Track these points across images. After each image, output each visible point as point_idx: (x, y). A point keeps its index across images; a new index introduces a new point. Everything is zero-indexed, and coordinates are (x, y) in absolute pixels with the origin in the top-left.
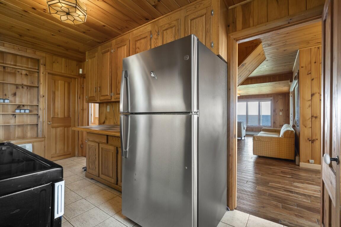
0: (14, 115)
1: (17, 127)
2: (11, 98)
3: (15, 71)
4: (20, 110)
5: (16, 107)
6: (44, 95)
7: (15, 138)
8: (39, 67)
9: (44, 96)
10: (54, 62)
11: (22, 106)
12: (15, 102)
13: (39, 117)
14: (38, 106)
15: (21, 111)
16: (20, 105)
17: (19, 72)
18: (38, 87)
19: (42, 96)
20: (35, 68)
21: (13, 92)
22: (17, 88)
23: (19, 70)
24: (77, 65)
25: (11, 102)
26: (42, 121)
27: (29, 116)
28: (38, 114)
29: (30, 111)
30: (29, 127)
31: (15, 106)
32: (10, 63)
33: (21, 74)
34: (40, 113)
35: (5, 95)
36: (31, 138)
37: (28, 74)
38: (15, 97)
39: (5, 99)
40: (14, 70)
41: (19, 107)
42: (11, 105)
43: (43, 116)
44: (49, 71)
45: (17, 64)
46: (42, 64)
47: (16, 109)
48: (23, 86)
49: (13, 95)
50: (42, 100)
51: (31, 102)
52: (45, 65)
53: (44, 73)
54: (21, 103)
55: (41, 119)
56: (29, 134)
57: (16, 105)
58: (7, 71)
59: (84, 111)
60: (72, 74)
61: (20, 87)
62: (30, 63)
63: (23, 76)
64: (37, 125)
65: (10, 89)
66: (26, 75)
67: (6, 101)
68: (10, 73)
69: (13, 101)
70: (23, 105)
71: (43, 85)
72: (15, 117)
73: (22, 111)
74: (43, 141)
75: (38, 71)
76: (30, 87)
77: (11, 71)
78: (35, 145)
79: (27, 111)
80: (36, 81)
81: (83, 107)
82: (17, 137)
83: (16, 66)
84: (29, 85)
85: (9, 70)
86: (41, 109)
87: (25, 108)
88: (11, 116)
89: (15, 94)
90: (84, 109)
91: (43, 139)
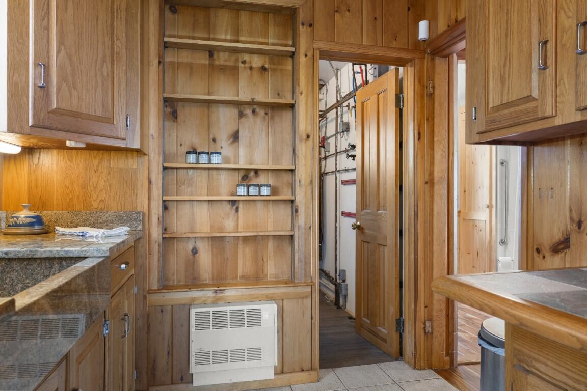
0: (233, 202)
1: (240, 243)
2: (227, 149)
3: (237, 60)
4: (248, 186)
5: (237, 177)
6: (309, 131)
7: (236, 278)
8: (295, 37)
9: (308, 137)
10: (337, 11)
11: (252, 174)
12: (237, 163)
13: (297, 211)
14: (292, 171)
15: (251, 188)
16: (248, 170)
17: (244, 62)
18: (292, 106)
19: (305, 137)
20: (285, 42)
21: (231, 129)
22: (241, 115)
23: (246, 57)
24: (409, 9)
25: (226, 160)
26: (306, 224)
27: (270, 205)
28: (292, 201)
29: (274, 191)
30: (271, 245)
31: (236, 174)
32: (223, 37)
33: (251, 68)
34: (300, 197)
35: (214, 140)
36: (277, 282)
37: (267, 66)
38: (236, 144)
39: (212, 153)
40: (233, 58)
41: (247, 176)
42: (229, 172)
43: (307, 208)
44: (322, 45)
45: (242, 38)
46: (303, 24)
47: (238, 185)
48: (252, 104)
49: (231, 140)
50: (304, 148)
51: (276, 159)
52: (311, 25)
53: (310, 54)
54: (251, 164)
55: (301, 220)
56: (271, 269)
57: (239, 169)
58: (217, 63)
59: (436, 187)
60: (395, 44)
61: (248, 112)
62: (271, 30)
63: (256, 74)
64: (292, 236)
65: (225, 119)
66: (263, 69)
67: (216, 159)
68: (223, 69)
69: (232, 159)
70: (256, 171)
71: (307, 96)
72: (237, 209)
73: (253, 191)
74: (306, 297)
75: (293, 49)
76: (274, 108)
77: (228, 64)
78: (285, 307)
79: (265, 191)
80: (289, 85)
81: (431, 174)
82: (242, 277)
83: (238, 41)
84: (270, 100)
85: (222, 59)
86: (303, 182)
87: (262, 179)
88: (227, 207)
89: (235, 137)
90: (436, 179)
91: (308, 289)
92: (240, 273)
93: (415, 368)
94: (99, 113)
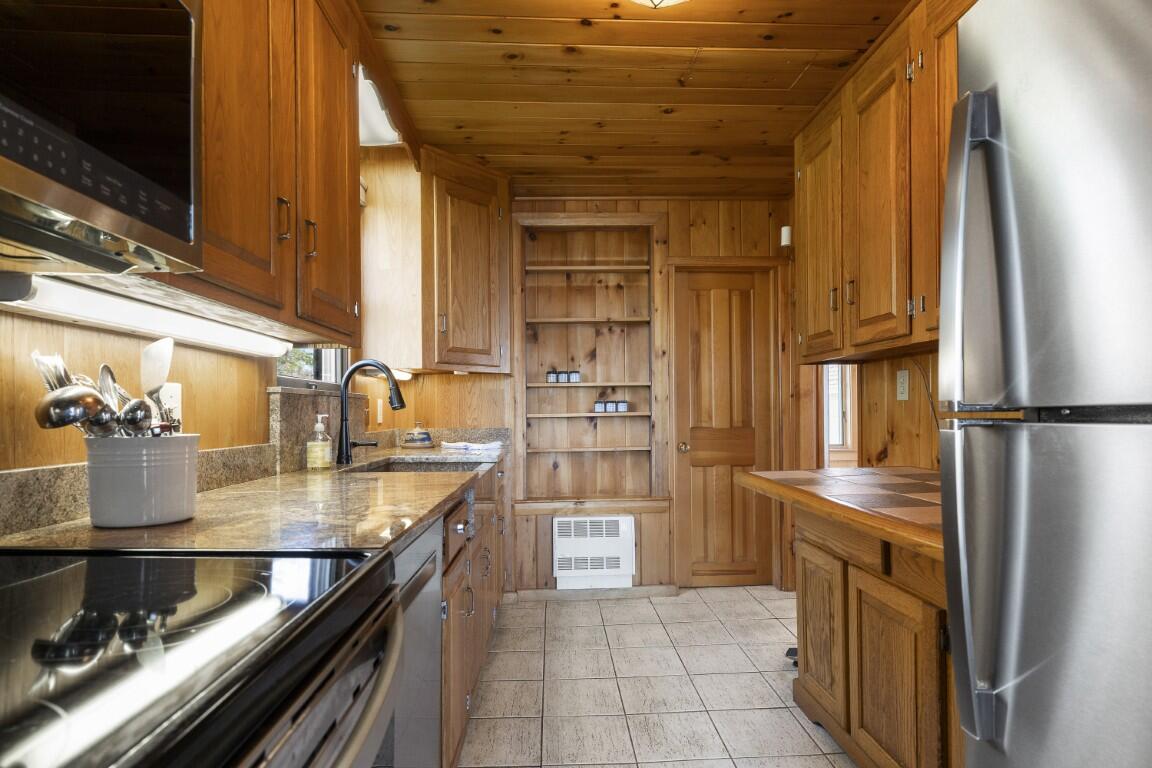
0: (592, 419)
1: (599, 458)
2: (584, 367)
3: (593, 281)
4: (606, 403)
5: (595, 394)
6: (665, 348)
7: (595, 492)
8: (650, 253)
9: (664, 353)
10: (692, 225)
11: (609, 391)
12: (594, 381)
13: (653, 426)
14: (649, 387)
15: (609, 405)
16: (606, 388)
17: (600, 282)
18: (648, 323)
19: (661, 353)
20: (639, 258)
21: (589, 347)
22: (598, 333)
23: (602, 277)
24: (770, 215)
25: (584, 379)
26: (663, 439)
27: (628, 421)
28: (649, 417)
29: (631, 407)
30: (628, 460)
31: (594, 391)
32: (579, 259)
33: (607, 287)
34: (657, 413)
35: (573, 359)
36: (635, 496)
37: (622, 284)
38: (593, 363)
39: (571, 372)
40: (590, 278)
41: (604, 394)
42: (586, 390)
43: (664, 424)
44: (678, 261)
45: (598, 259)
46: (657, 242)
47: (596, 402)
48: (610, 324)
49: (589, 359)
50: (660, 364)
51: (633, 377)
52: (665, 242)
53: (664, 271)
54: (608, 381)
55: (658, 435)
56: (629, 484)
57: (596, 387)
58: (574, 284)
59: (803, 401)
60: (755, 253)
61: (605, 330)
62: (627, 247)
63: (612, 293)
64: (650, 451)
65: (583, 339)
66: (619, 287)
67: (574, 378)
68: (581, 290)
69: (590, 377)
70: (614, 388)
71: (662, 313)
72: (595, 426)
73: (611, 407)
74: (664, 512)
75: (648, 267)
76: (629, 326)
77: (585, 284)
78: (643, 521)
79: (622, 408)
80: (644, 302)
81: (797, 386)
82: (601, 492)
83: (593, 263)
84: (626, 319)
85: (578, 281)
86: (659, 398)
87: (619, 396)
88: (586, 424)
89: (593, 355)
90: (802, 392)
91: (666, 504)
92: (599, 488)
93: (781, 590)
94: (480, 348)
